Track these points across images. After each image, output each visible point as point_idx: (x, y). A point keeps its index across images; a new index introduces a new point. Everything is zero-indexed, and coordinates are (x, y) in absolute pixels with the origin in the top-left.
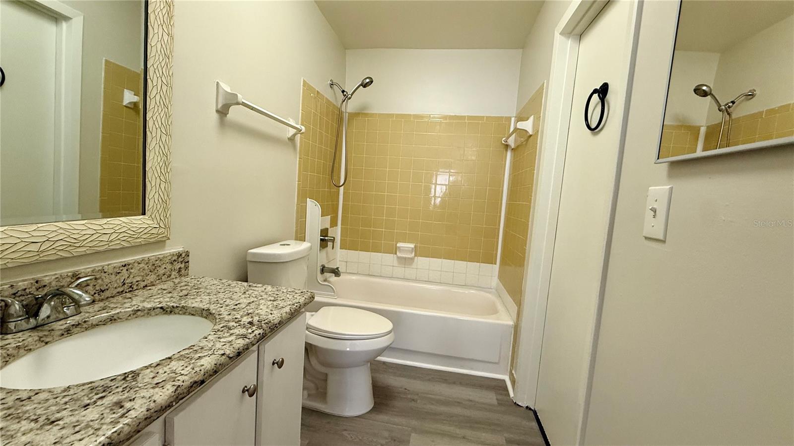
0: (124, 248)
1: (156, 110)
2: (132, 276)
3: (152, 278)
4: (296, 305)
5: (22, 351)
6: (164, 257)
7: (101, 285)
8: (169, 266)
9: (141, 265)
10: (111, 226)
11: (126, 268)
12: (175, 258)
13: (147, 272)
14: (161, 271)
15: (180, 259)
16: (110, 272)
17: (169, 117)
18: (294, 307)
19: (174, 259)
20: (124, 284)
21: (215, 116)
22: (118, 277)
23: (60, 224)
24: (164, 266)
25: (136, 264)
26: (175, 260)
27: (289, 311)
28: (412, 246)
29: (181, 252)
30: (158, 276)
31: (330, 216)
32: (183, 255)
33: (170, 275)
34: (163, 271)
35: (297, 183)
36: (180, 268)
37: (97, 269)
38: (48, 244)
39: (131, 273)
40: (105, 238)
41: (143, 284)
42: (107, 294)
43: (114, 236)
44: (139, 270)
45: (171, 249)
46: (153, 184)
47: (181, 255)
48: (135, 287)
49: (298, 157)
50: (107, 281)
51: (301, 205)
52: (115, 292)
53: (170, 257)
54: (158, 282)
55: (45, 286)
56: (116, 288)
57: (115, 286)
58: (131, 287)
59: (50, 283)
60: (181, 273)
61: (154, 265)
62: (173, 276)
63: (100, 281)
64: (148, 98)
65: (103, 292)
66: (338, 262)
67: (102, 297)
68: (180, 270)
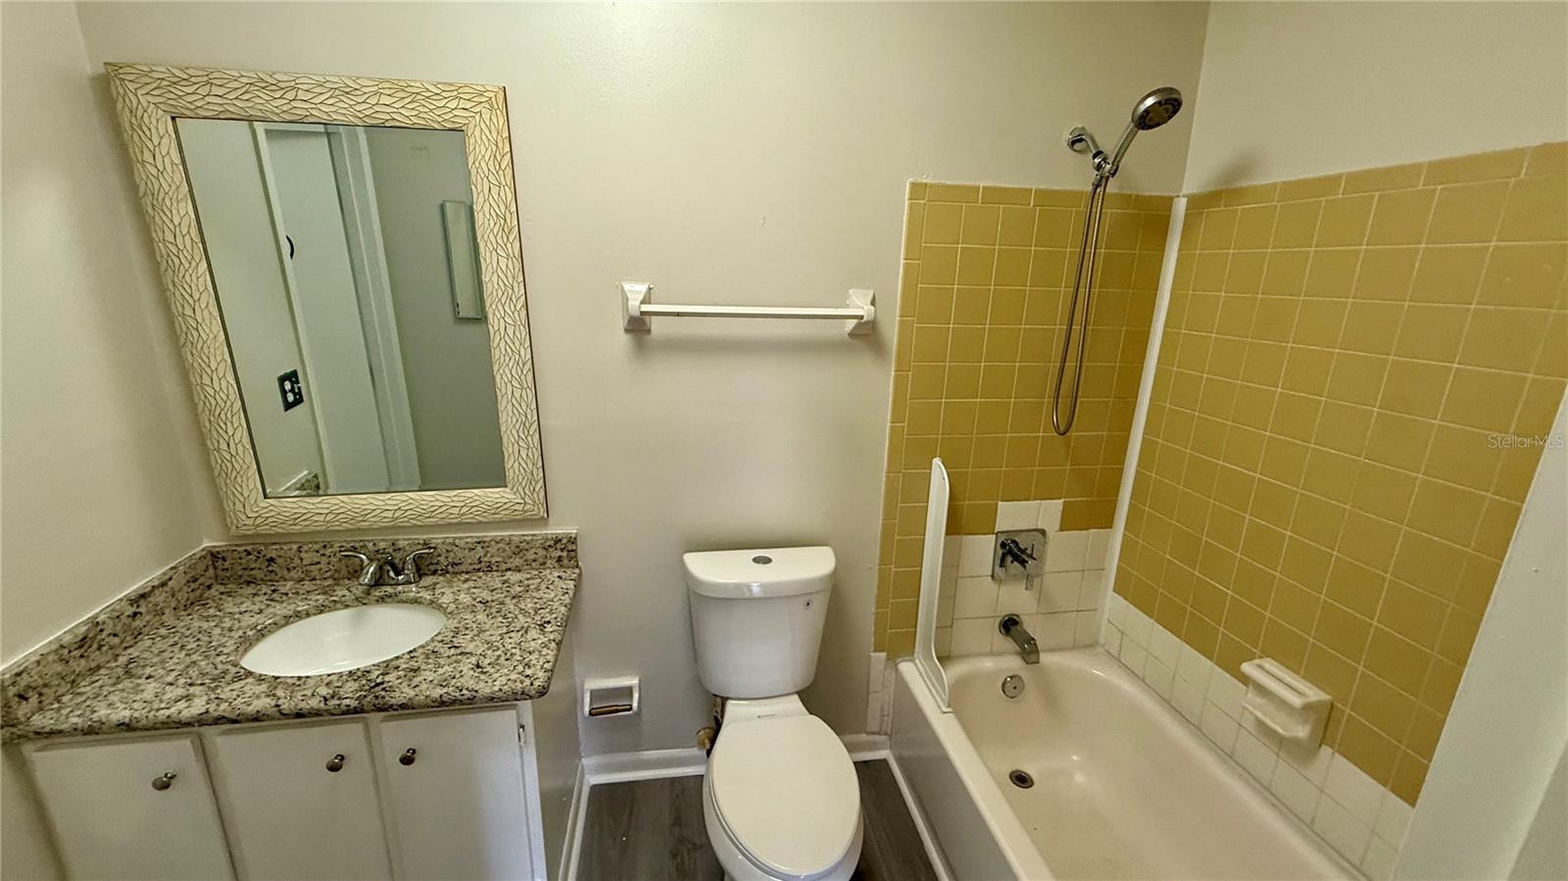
2: (489, 555)
3: (517, 561)
6: (532, 540)
8: (541, 552)
9: (500, 545)
10: (462, 499)
11: (481, 545)
12: (552, 543)
13: (509, 553)
14: (530, 556)
15: (559, 546)
16: (462, 545)
19: (548, 544)
20: (481, 562)
21: (623, 340)
22: (473, 552)
24: (533, 551)
25: (493, 543)
26: (550, 546)
29: (560, 537)
30: (526, 561)
31: (1062, 500)
32: (564, 541)
33: (545, 563)
34: (533, 557)
35: (889, 424)
36: (560, 557)
37: (448, 541)
38: (400, 512)
39: (488, 552)
40: (456, 511)
41: (504, 566)
43: (466, 509)
44: (498, 549)
47: (561, 541)
48: (495, 568)
49: (893, 368)
50: (460, 555)
51: (904, 474)
52: (471, 568)
53: (542, 542)
54: (525, 567)
55: (400, 549)
56: (470, 564)
57: (469, 562)
58: (489, 566)
60: (563, 563)
61: (518, 547)
62: (548, 565)
63: (452, 554)
65: (457, 565)
66: (1105, 621)
67: (456, 570)
68: (560, 559)
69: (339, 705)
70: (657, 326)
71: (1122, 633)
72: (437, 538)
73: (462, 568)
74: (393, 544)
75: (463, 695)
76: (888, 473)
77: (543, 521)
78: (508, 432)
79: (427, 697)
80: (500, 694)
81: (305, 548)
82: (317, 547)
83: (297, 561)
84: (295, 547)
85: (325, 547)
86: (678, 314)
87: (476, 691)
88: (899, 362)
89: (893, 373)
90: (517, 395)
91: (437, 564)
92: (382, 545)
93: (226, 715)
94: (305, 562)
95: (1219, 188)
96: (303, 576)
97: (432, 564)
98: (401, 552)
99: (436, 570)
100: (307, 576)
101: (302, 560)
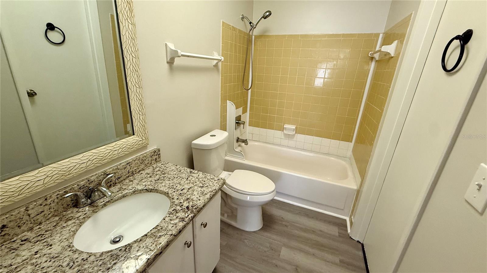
0: (126, 154)
1: (131, 75)
2: (132, 168)
3: (142, 166)
4: (213, 191)
5: (86, 219)
6: (147, 155)
7: (118, 176)
8: (150, 159)
9: (136, 162)
10: (118, 146)
11: (128, 165)
12: (153, 154)
13: (139, 164)
14: (146, 162)
15: (155, 154)
16: (121, 168)
17: (139, 77)
18: (213, 193)
20: (129, 172)
21: (166, 66)
22: (126, 169)
23: (93, 151)
24: (147, 159)
25: (133, 162)
27: (209, 197)
28: (294, 127)
30: (145, 165)
31: (242, 107)
33: (151, 163)
34: (148, 162)
35: (220, 92)
38: (90, 162)
39: (131, 166)
40: (116, 152)
41: (138, 170)
42: (122, 179)
43: (120, 150)
44: (135, 164)
45: (151, 148)
46: (136, 118)
47: (156, 151)
48: (134, 173)
49: (220, 76)
50: (120, 173)
51: (223, 106)
52: (125, 177)
53: (150, 154)
54: (145, 168)
55: (92, 182)
56: (125, 175)
57: (125, 174)
58: (132, 173)
59: (94, 180)
60: (156, 161)
61: (142, 160)
62: (153, 163)
63: (117, 174)
64: (126, 69)
65: (119, 178)
66: (247, 133)
68: (156, 159)
71: (252, 134)
74: (88, 181)
76: (221, 106)
78: (135, 110)
81: (31, 206)
82: (40, 202)
85: (46, 199)
91: (111, 181)
99: (111, 185)
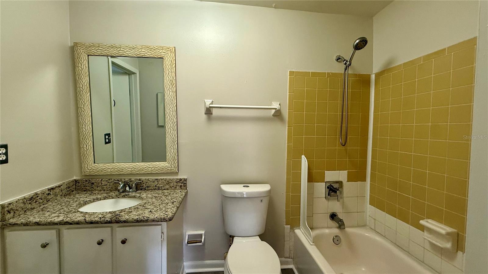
0: (157, 173)
6: (173, 179)
7: (148, 185)
9: (163, 181)
10: (152, 165)
11: (156, 181)
13: (165, 184)
15: (181, 182)
16: (151, 181)
19: (178, 181)
20: (156, 186)
21: (204, 116)
22: (154, 183)
23: (137, 163)
24: (173, 183)
25: (161, 180)
26: (178, 182)
29: (182, 179)
30: (170, 186)
31: (347, 171)
32: (183, 180)
33: (176, 188)
34: (173, 185)
35: (286, 144)
36: (181, 185)
37: (147, 179)
39: (159, 183)
40: (150, 169)
41: (163, 188)
48: (160, 189)
50: (150, 184)
52: (153, 188)
53: (176, 180)
54: (170, 189)
57: (153, 186)
58: (159, 188)
61: (168, 182)
65: (149, 187)
66: (368, 216)
67: (148, 189)
68: (181, 186)
69: (104, 220)
70: (215, 112)
71: (375, 220)
72: (143, 178)
73: (150, 188)
74: (130, 179)
75: (144, 219)
76: (287, 160)
77: (177, 173)
78: (168, 144)
79: (133, 219)
80: (156, 219)
81: (103, 180)
82: (107, 180)
83: (100, 184)
84: (100, 179)
85: (109, 179)
86: (221, 108)
87: (149, 218)
88: (288, 124)
89: (287, 127)
90: (172, 132)
91: (142, 186)
92: (127, 180)
93: (69, 221)
94: (103, 184)
95: (384, 69)
96: (101, 189)
97: (141, 186)
98: (132, 182)
99: (142, 189)
100: (103, 189)
101: (102, 184)
